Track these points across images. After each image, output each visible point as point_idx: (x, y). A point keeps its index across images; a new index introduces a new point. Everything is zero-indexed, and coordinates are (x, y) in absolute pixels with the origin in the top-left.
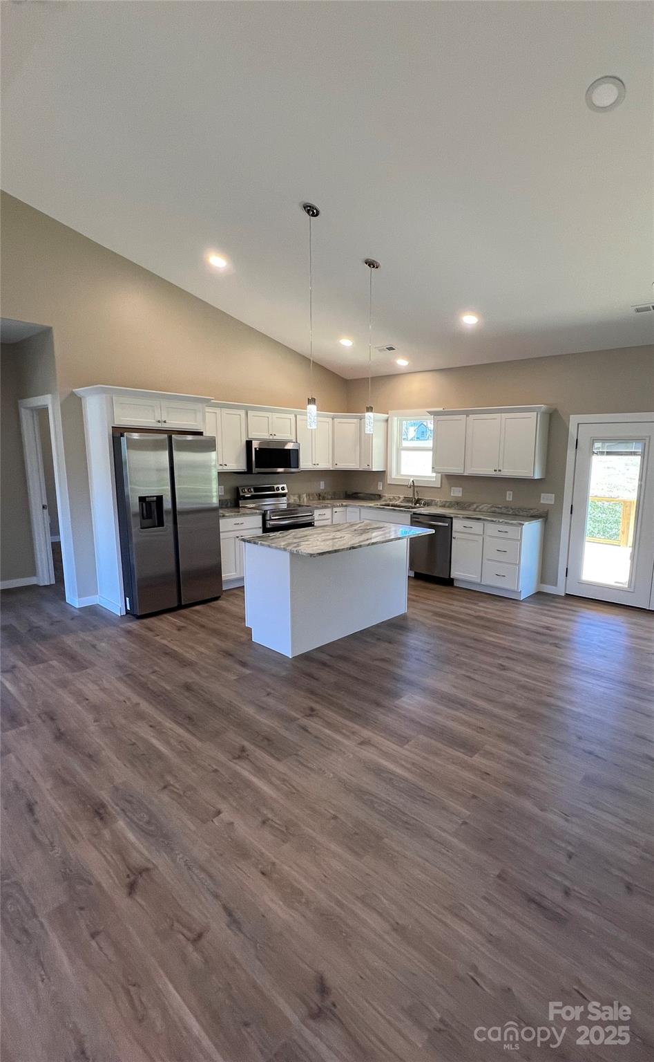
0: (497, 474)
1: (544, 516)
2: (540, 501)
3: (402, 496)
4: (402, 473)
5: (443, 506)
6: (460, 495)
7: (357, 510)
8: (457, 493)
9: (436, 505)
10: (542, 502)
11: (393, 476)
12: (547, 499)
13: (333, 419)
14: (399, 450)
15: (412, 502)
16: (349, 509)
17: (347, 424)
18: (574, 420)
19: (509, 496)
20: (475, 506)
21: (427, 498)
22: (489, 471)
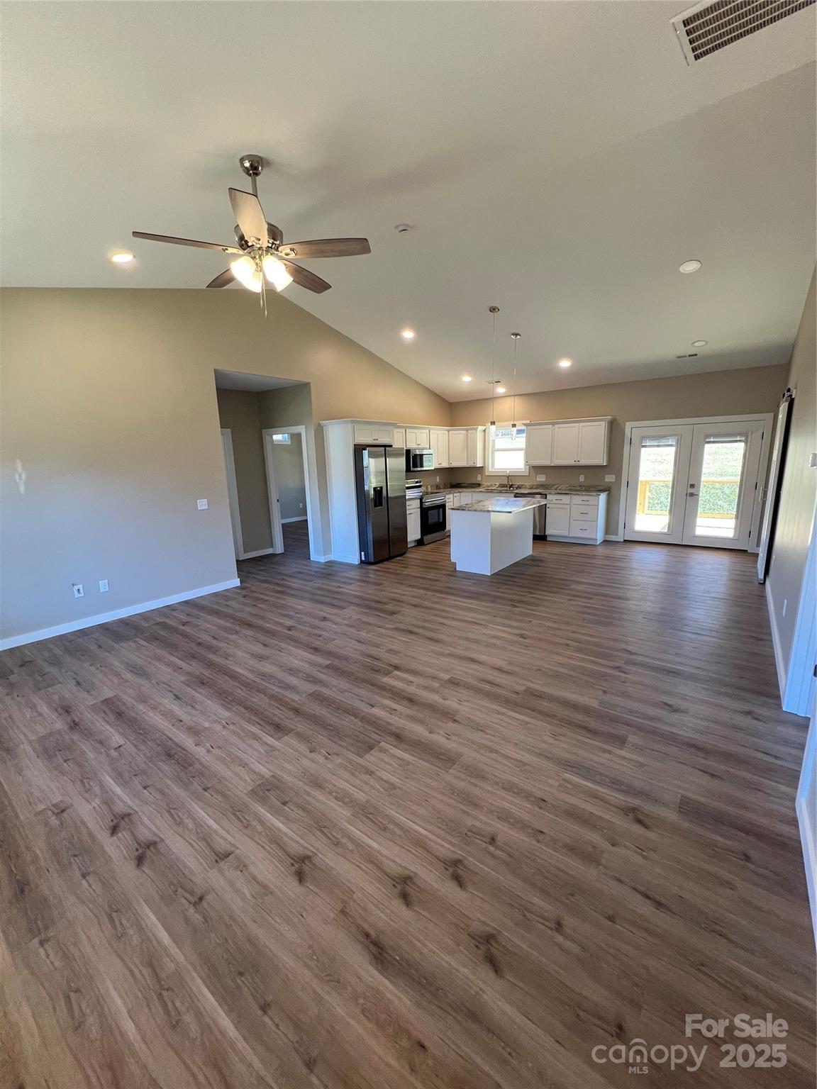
0: (577, 464)
1: (607, 489)
2: (604, 479)
3: (498, 484)
4: (496, 467)
5: (531, 488)
6: (544, 480)
7: (470, 494)
8: (541, 478)
9: (526, 488)
10: (606, 480)
11: (490, 470)
12: (609, 478)
13: (448, 431)
14: (493, 451)
15: (507, 487)
16: (462, 494)
17: (458, 435)
18: (628, 425)
19: (582, 478)
20: (556, 486)
21: (517, 483)
22: (570, 462)
